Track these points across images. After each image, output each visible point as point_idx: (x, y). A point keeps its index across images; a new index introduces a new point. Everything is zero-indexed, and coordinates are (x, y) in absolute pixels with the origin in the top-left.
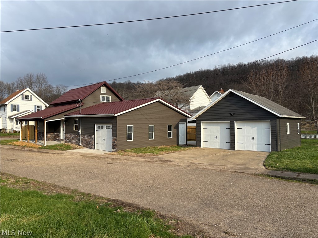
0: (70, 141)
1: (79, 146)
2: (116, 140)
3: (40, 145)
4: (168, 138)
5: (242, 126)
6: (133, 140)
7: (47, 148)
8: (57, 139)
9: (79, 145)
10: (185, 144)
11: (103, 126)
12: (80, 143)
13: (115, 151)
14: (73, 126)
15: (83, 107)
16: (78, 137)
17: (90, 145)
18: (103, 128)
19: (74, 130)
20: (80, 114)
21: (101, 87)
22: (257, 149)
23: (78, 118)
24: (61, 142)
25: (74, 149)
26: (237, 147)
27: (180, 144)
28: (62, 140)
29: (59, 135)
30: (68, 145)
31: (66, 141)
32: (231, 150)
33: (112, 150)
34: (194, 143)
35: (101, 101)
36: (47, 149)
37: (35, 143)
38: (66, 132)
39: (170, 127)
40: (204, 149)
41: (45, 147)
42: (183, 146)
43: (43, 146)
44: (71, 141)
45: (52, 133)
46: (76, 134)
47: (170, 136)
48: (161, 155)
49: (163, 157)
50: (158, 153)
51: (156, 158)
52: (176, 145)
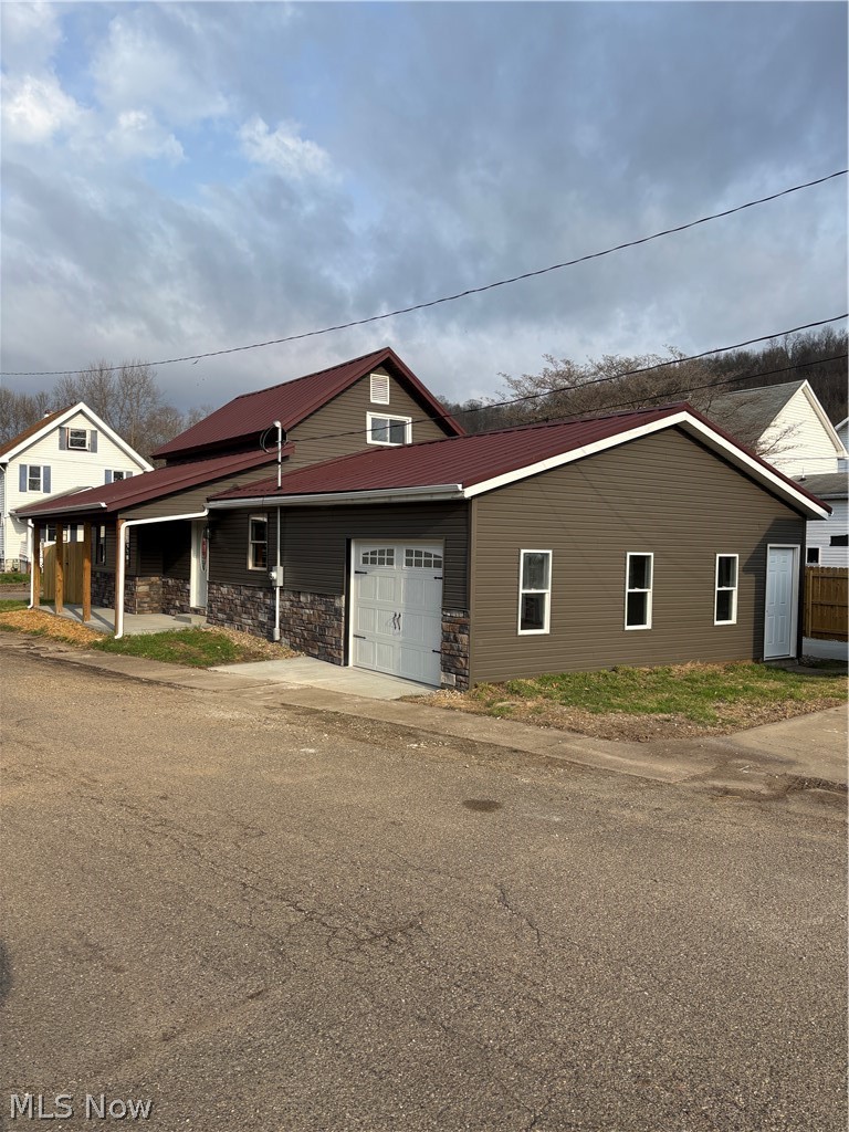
0: (230, 620)
1: (270, 645)
2: (464, 627)
3: (100, 633)
4: (717, 623)
6: (546, 630)
7: (126, 646)
8: (175, 607)
9: (271, 638)
10: (793, 654)
11: (391, 552)
12: (277, 630)
13: (457, 688)
14: (247, 549)
15: (293, 466)
16: (268, 601)
17: (325, 642)
18: (390, 562)
19: (250, 567)
20: (278, 492)
21: (368, 374)
23: (270, 510)
24: (189, 620)
25: (246, 660)
27: (768, 653)
28: (196, 611)
29: (184, 587)
30: (220, 637)
31: (212, 619)
33: (443, 678)
35: (369, 440)
36: (125, 652)
37: (82, 618)
38: (215, 577)
39: (726, 564)
41: (119, 641)
42: (783, 665)
43: (110, 639)
44: (236, 618)
45: (153, 579)
46: (260, 588)
47: (724, 613)
48: (746, 734)
49: (778, 751)
50: (716, 719)
51: (741, 756)
52: (750, 662)
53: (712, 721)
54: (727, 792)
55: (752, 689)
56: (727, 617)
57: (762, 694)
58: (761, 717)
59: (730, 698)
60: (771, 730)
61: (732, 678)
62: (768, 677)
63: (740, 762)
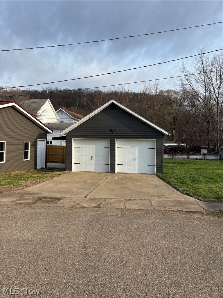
4: (24, 160)
5: (123, 145)
10: (44, 167)
22: (138, 171)
26: (117, 169)
27: (38, 167)
32: (110, 173)
34: (62, 165)
39: (26, 145)
40: (78, 173)
42: (42, 170)
47: (26, 157)
48: (29, 188)
49: (37, 191)
50: (21, 185)
51: (27, 194)
52: (33, 170)
53: (20, 186)
54: (21, 204)
55: (32, 176)
56: (27, 158)
57: (35, 178)
58: (34, 183)
59: (26, 179)
60: (36, 186)
61: (28, 174)
62: (37, 173)
63: (26, 195)
